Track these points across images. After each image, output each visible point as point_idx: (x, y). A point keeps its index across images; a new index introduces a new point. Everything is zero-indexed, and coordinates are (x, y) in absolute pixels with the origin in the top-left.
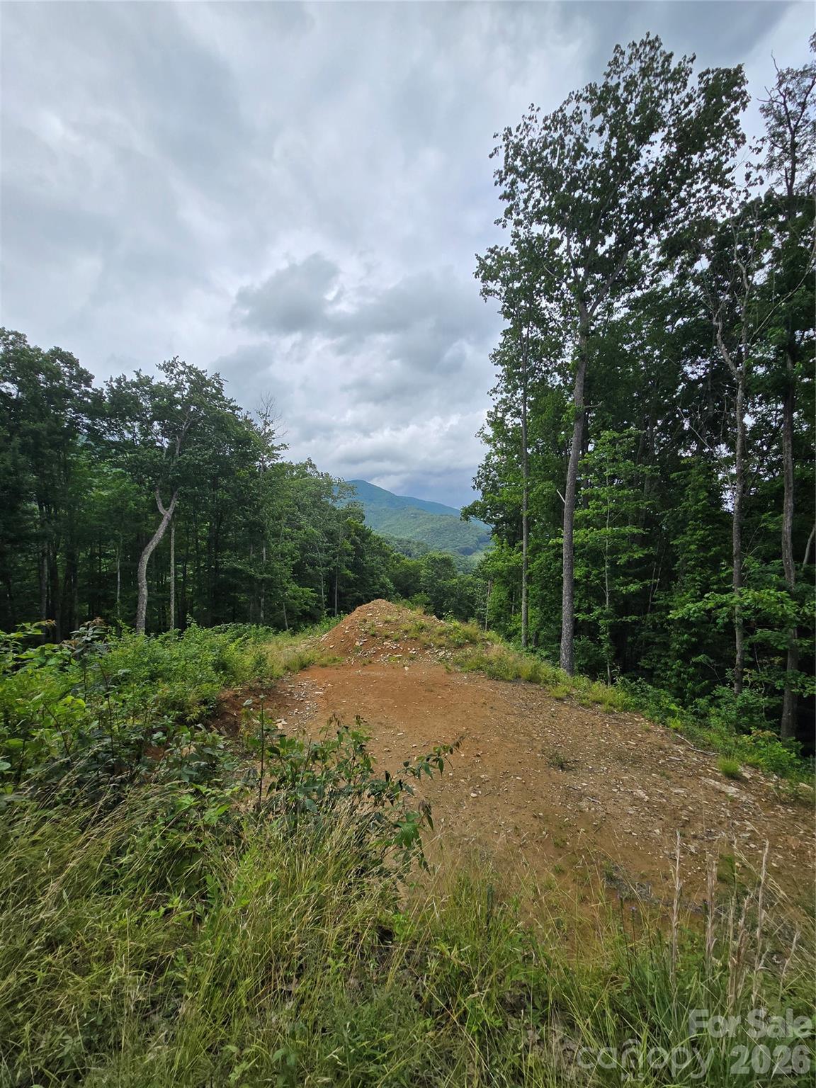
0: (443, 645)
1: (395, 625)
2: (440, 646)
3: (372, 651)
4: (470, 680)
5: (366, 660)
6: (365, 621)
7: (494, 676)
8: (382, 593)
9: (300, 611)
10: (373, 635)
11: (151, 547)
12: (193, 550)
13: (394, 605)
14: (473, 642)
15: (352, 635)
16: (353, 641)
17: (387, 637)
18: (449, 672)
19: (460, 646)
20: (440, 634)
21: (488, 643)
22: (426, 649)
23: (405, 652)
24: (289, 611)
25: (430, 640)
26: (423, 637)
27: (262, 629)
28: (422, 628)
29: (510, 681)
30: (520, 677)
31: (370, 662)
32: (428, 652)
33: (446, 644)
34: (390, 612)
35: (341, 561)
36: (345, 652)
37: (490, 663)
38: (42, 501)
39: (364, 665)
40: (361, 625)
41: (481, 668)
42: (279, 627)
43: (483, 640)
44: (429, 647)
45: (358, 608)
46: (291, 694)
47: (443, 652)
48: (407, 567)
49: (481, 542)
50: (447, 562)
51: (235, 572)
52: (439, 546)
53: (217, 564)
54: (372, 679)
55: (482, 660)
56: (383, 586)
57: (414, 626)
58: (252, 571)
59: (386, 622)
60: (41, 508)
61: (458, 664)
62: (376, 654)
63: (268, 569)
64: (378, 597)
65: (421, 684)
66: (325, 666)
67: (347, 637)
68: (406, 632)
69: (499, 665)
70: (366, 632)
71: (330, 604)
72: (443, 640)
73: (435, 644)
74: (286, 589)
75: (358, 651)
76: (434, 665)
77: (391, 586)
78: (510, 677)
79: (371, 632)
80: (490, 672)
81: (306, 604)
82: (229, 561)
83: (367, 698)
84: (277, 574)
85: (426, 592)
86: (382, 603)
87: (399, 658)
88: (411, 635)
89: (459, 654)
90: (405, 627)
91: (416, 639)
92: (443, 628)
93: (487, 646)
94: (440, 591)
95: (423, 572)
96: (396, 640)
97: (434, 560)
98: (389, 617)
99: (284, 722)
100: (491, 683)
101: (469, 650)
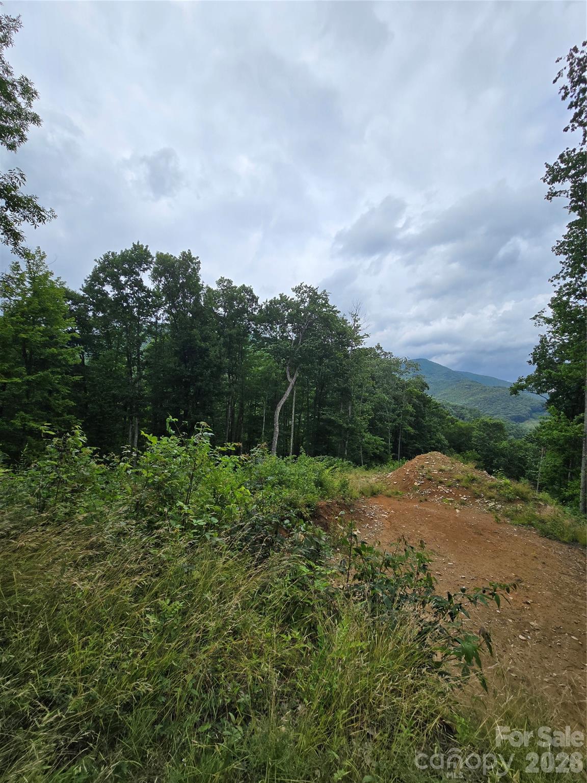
0: (493, 498)
1: (449, 474)
2: (490, 498)
3: (427, 491)
4: (520, 533)
5: (423, 498)
6: (423, 467)
7: (545, 534)
8: (437, 447)
9: (372, 453)
10: (430, 479)
11: (282, 402)
12: (305, 405)
13: (448, 458)
14: (524, 499)
15: (412, 476)
16: (412, 481)
17: (441, 482)
18: (498, 521)
19: (510, 501)
20: (491, 488)
21: (540, 503)
22: (477, 498)
23: (457, 498)
24: (365, 453)
25: (481, 491)
26: (474, 487)
27: (345, 463)
28: (473, 480)
29: (565, 543)
30: (577, 541)
31: (426, 500)
32: (478, 501)
33: (496, 497)
34: (445, 463)
35: (404, 419)
36: (406, 489)
37: (543, 522)
38: (230, 373)
39: (421, 501)
40: (419, 470)
41: (532, 525)
42: (357, 463)
43: (536, 499)
44: (479, 497)
45: (418, 457)
46: (364, 512)
47: (493, 504)
48: (460, 428)
49: (534, 411)
50: (499, 427)
51: (330, 422)
52: (490, 412)
53: (319, 415)
54: (427, 513)
55: (535, 517)
56: (439, 441)
57: (466, 478)
58: (341, 422)
59: (441, 470)
60: (229, 376)
61: (507, 516)
62: (432, 494)
63: (352, 421)
64: (434, 450)
65: (471, 527)
66: (390, 496)
67: (407, 477)
68: (458, 481)
69: (554, 525)
70: (423, 476)
71: (394, 450)
72: (493, 493)
73: (485, 495)
74: (363, 437)
75: (416, 490)
76: (484, 512)
77: (446, 442)
78: (565, 539)
79: (428, 477)
80: (543, 530)
81: (377, 449)
82: (327, 414)
83: (422, 528)
84: (358, 425)
85: (476, 450)
86: (438, 455)
87: (451, 501)
88: (463, 484)
89: (509, 508)
90: (458, 476)
91: (467, 488)
92: (494, 483)
93: (540, 506)
94: (490, 450)
95: (475, 433)
96: (449, 487)
97: (486, 424)
98: (443, 467)
99: (358, 531)
100: (542, 540)
101: (519, 506)
